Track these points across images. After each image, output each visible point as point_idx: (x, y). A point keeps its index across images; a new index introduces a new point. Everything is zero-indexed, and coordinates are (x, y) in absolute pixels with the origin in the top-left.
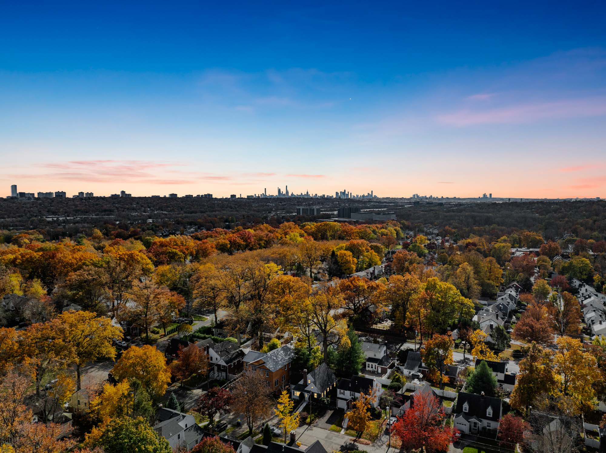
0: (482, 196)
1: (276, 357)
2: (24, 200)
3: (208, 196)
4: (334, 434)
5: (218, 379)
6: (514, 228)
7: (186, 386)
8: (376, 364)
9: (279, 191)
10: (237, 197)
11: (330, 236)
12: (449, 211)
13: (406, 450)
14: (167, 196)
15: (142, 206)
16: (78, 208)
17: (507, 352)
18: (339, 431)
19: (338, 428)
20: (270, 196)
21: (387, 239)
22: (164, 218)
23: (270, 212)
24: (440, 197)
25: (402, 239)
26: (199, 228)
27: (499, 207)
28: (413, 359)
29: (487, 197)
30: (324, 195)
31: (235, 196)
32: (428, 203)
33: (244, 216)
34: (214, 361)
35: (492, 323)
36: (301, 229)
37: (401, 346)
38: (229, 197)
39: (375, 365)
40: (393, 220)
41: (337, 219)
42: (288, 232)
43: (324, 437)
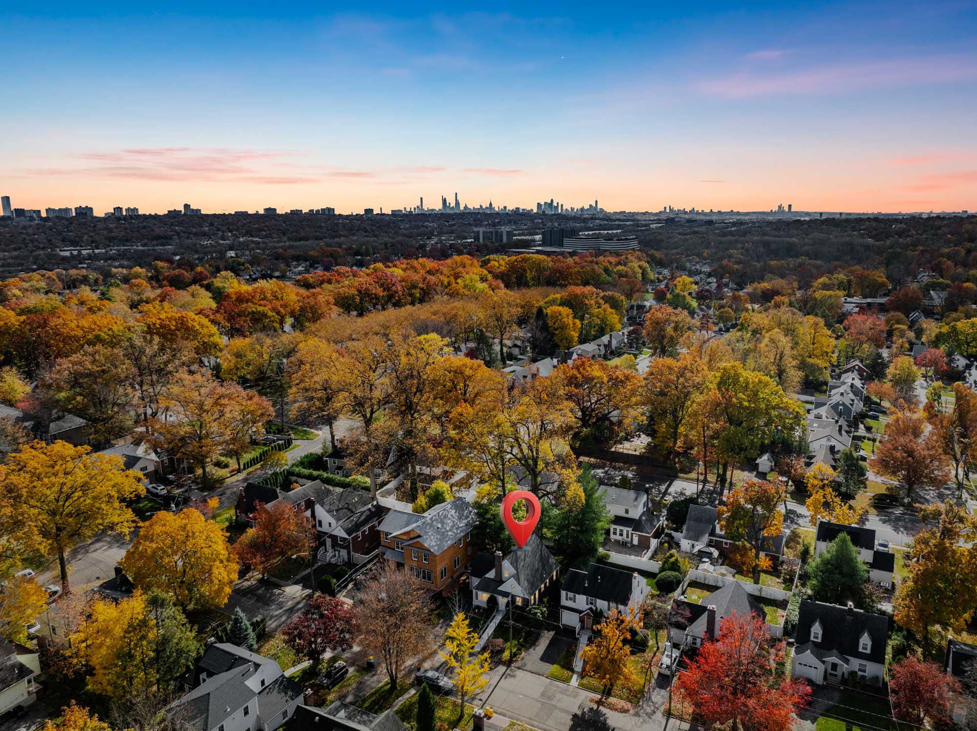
0: (776, 209)
1: (442, 523)
2: (23, 222)
3: (327, 212)
4: (557, 687)
5: (333, 561)
6: (837, 263)
7: (273, 579)
8: (630, 529)
9: (444, 201)
10: (375, 213)
11: (533, 279)
12: (724, 235)
13: (703, 724)
14: (262, 212)
15: (218, 230)
16: (113, 234)
17: (862, 500)
18: (567, 680)
19: (566, 673)
20: (429, 210)
21: (629, 283)
22: (253, 249)
23: (429, 238)
24: (707, 210)
25: (652, 282)
26: (311, 266)
27: (806, 226)
28: (699, 520)
29: (783, 211)
30: (518, 209)
31: (372, 210)
32: (689, 221)
33: (386, 245)
34: (325, 528)
35: (833, 444)
36: (481, 266)
37: (669, 486)
38: (363, 212)
39: (628, 531)
40: (634, 250)
41: (540, 248)
42: (460, 272)
43: (539, 694)
